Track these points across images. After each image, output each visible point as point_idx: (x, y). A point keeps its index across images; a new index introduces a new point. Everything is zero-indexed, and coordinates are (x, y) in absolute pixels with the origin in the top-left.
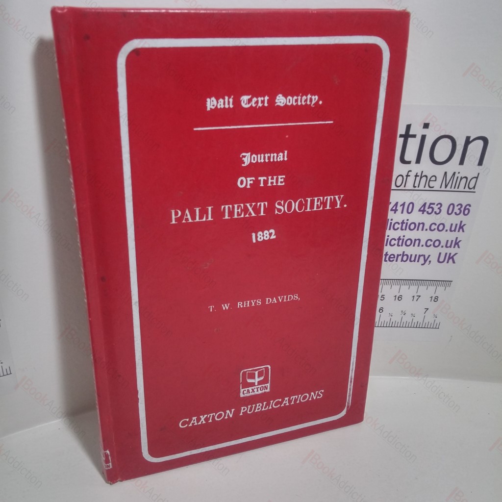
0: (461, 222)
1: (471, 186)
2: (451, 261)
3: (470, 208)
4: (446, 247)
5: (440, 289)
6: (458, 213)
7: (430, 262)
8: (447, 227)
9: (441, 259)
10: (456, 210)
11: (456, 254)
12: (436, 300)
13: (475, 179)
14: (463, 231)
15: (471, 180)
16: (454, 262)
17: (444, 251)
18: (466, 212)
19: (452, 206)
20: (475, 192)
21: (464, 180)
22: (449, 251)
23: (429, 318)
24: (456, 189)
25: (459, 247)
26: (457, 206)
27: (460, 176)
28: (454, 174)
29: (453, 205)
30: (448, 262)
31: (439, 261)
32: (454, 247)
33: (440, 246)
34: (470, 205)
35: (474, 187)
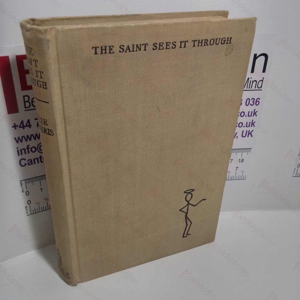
0: (255, 110)
1: (259, 86)
2: (250, 135)
3: (259, 100)
4: (247, 126)
5: (245, 154)
6: (252, 104)
7: (237, 137)
8: (246, 114)
9: (244, 135)
10: (251, 102)
11: (253, 131)
12: (242, 161)
13: (261, 82)
14: (256, 116)
15: (259, 82)
16: (252, 136)
17: (245, 129)
18: (257, 103)
19: (248, 100)
20: (262, 90)
21: (255, 82)
22: (248, 129)
23: (239, 174)
24: (250, 89)
25: (254, 126)
26: (252, 100)
27: (252, 80)
28: (248, 78)
29: (249, 99)
30: (248, 136)
31: (242, 136)
32: (251, 126)
33: (243, 126)
34: (259, 99)
35: (261, 87)
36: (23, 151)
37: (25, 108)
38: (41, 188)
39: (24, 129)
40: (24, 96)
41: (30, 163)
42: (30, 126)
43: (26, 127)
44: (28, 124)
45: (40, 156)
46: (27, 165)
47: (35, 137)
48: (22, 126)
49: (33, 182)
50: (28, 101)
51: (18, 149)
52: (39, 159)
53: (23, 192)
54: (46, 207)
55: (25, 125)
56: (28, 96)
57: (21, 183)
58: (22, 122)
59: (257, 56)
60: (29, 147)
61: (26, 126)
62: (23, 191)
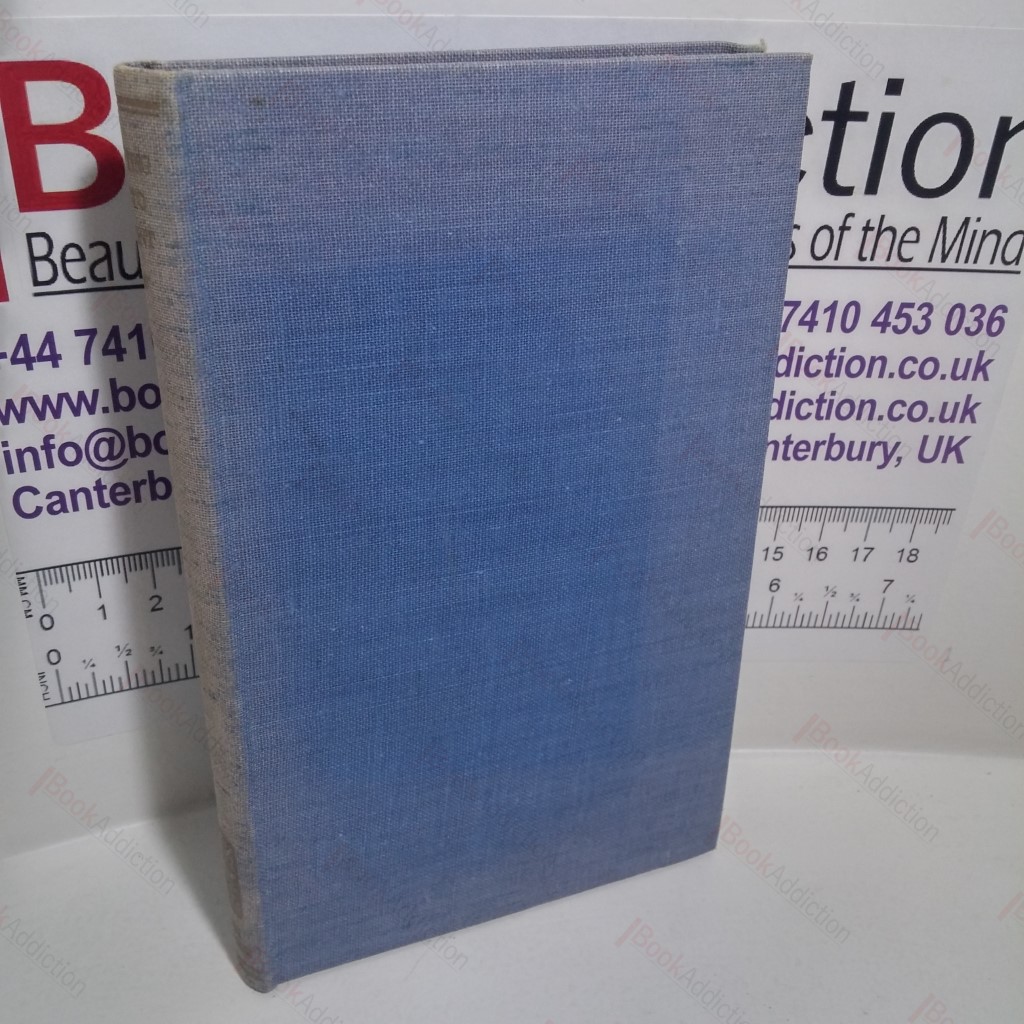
0: (982, 353)
1: (1010, 255)
3: (1004, 315)
4: (942, 420)
5: (925, 530)
6: (973, 329)
7: (899, 459)
8: (946, 368)
9: (928, 453)
10: (970, 322)
11: (966, 438)
12: (912, 558)
13: (1020, 237)
14: (986, 378)
15: (1008, 240)
16: (960, 460)
17: (935, 430)
18: (996, 326)
19: (958, 311)
20: (1018, 273)
21: (993, 238)
22: (947, 430)
23: (896, 606)
24: (970, 265)
25: (973, 420)
26: (973, 310)
27: (981, 228)
28: (967, 221)
29: (961, 306)
31: (921, 458)
32: (962, 420)
33: (927, 418)
34: (1004, 309)
35: (1017, 260)
36: (28, 458)
37: (36, 283)
38: (103, 607)
39: (30, 368)
40: (30, 236)
41: (57, 507)
42: (55, 359)
43: (39, 361)
44: (47, 352)
45: (98, 482)
46: (45, 511)
47: (75, 404)
48: (21, 355)
49: (69, 582)
50: (46, 258)
51: (6, 449)
52: (94, 495)
53: (31, 616)
54: (120, 679)
55: (34, 353)
56: (43, 235)
57: (22, 581)
58: (23, 341)
59: (1011, 128)
60: (52, 442)
61: (41, 358)
62: (29, 614)
